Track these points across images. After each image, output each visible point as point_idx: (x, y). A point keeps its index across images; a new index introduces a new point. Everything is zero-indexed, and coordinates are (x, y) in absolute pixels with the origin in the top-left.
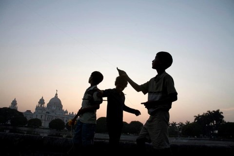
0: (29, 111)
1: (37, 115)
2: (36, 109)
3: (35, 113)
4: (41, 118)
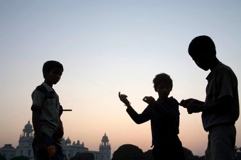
0: (8, 146)
1: (22, 151)
2: (20, 141)
3: (18, 147)
4: (29, 154)
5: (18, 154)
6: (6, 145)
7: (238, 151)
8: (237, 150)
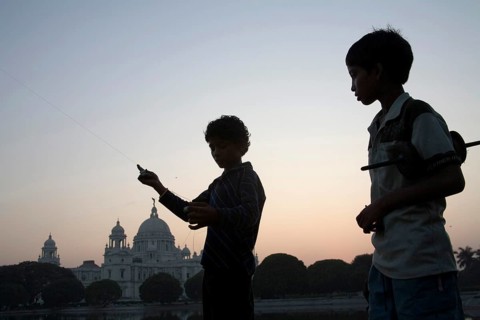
0: (90, 264)
1: (110, 272)
2: (106, 255)
3: (104, 265)
4: (122, 276)
5: (104, 276)
6: (85, 262)
7: (475, 256)
8: (472, 254)
